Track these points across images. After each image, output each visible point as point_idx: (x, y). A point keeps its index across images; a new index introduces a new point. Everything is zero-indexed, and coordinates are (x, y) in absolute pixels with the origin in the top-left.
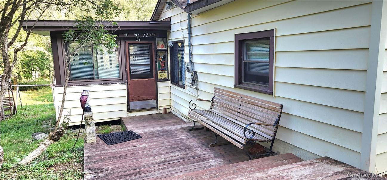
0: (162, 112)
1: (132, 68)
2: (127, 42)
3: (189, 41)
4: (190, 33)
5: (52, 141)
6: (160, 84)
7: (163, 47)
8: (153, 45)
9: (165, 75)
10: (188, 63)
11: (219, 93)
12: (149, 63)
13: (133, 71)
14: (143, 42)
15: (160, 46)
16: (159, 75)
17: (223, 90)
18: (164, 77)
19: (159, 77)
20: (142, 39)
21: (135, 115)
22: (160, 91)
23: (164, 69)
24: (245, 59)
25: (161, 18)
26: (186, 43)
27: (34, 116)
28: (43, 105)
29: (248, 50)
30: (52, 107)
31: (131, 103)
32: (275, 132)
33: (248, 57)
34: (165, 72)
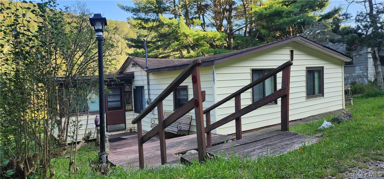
0: (129, 131)
1: (109, 104)
3: (148, 87)
4: (148, 83)
6: (127, 113)
7: (129, 89)
8: (123, 88)
9: (130, 107)
10: (147, 99)
11: (166, 114)
12: (120, 100)
14: (116, 87)
15: (127, 88)
16: (126, 107)
17: (169, 113)
18: (129, 108)
19: (126, 108)
20: (116, 85)
21: (111, 134)
22: (127, 118)
23: (129, 103)
24: (178, 97)
25: (126, 71)
26: (146, 87)
29: (179, 93)
31: (108, 126)
32: (190, 127)
33: (179, 96)
34: (130, 105)
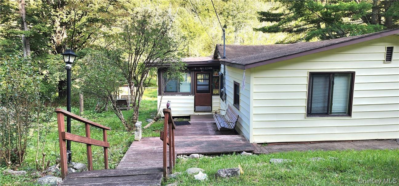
0: (214, 114)
1: (198, 87)
2: (196, 73)
4: (224, 72)
5: (155, 121)
6: (213, 97)
7: (217, 75)
8: (211, 74)
9: (218, 92)
12: (208, 84)
13: (198, 88)
14: (204, 72)
15: (215, 74)
18: (216, 93)
19: (214, 92)
20: (204, 70)
21: (198, 114)
22: (213, 101)
23: (217, 88)
27: (146, 109)
28: (151, 102)
30: (156, 103)
31: (196, 107)
32: (235, 126)
34: (217, 90)
